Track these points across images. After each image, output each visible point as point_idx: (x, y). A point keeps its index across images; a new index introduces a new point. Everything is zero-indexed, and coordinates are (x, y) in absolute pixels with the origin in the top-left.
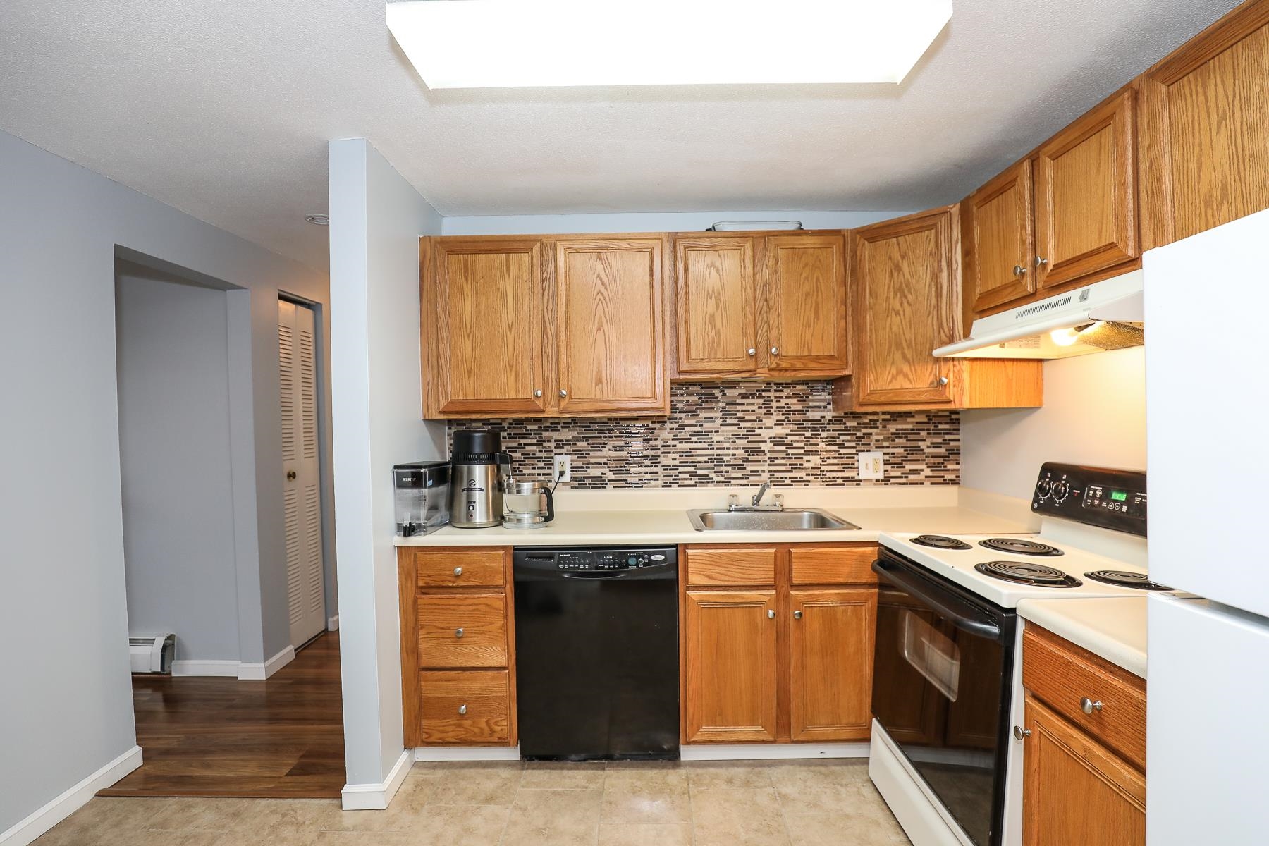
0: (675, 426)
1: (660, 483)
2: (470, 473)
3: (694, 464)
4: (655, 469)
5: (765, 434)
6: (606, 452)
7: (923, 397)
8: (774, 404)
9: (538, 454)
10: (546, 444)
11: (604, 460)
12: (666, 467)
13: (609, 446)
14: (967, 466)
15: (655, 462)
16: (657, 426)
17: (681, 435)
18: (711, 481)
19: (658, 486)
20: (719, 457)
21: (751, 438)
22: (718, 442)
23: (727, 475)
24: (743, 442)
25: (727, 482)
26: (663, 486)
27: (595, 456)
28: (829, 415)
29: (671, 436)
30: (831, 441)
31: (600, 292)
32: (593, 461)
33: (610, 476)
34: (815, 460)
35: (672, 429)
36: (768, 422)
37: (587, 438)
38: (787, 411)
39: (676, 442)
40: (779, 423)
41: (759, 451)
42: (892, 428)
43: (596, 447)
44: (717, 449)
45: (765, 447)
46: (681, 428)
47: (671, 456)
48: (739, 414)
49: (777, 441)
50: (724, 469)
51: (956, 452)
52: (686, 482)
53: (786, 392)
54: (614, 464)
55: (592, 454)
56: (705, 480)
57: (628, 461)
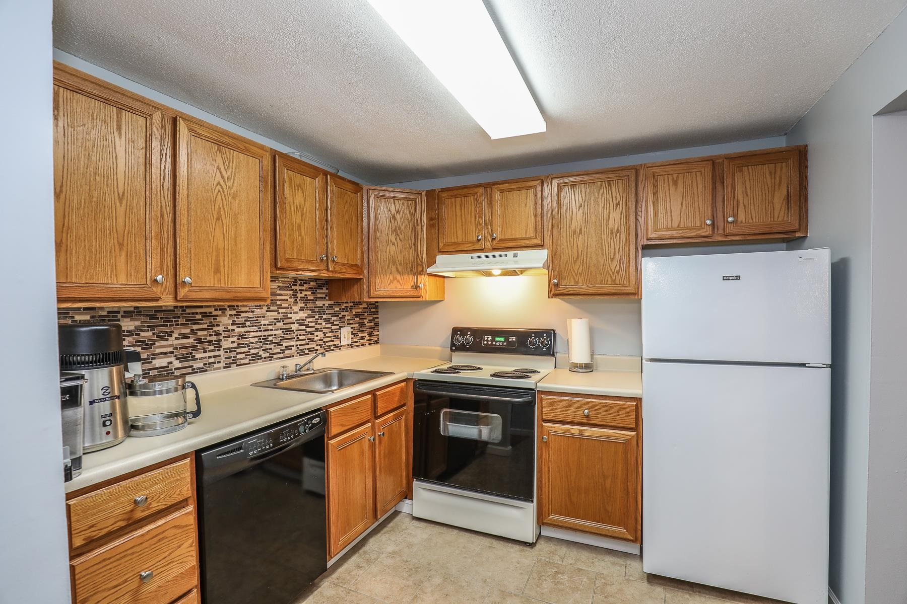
0: (234, 312)
1: (222, 365)
3: (248, 345)
4: (217, 353)
5: (295, 317)
6: (172, 341)
7: (408, 294)
8: (299, 295)
11: (171, 349)
12: (226, 350)
13: (176, 335)
14: (382, 333)
15: (218, 346)
16: (220, 313)
17: (237, 321)
18: (260, 357)
19: (219, 368)
20: (265, 338)
21: (286, 321)
22: (265, 325)
23: (271, 352)
24: (280, 325)
25: (271, 358)
26: (225, 368)
27: (160, 347)
28: (327, 303)
29: (231, 322)
30: (327, 321)
31: (219, 183)
32: (158, 351)
33: (177, 364)
34: (321, 334)
35: (231, 315)
36: (296, 308)
37: (151, 328)
38: (305, 300)
39: (234, 327)
40: (302, 309)
41: (289, 331)
42: (354, 311)
43: (163, 337)
44: (264, 331)
45: (294, 327)
46: (238, 314)
47: (231, 339)
48: (279, 303)
49: (301, 322)
50: (268, 347)
51: (377, 325)
52: (243, 362)
53: (305, 286)
54: (181, 352)
55: (157, 344)
56: (256, 358)
57: (194, 348)
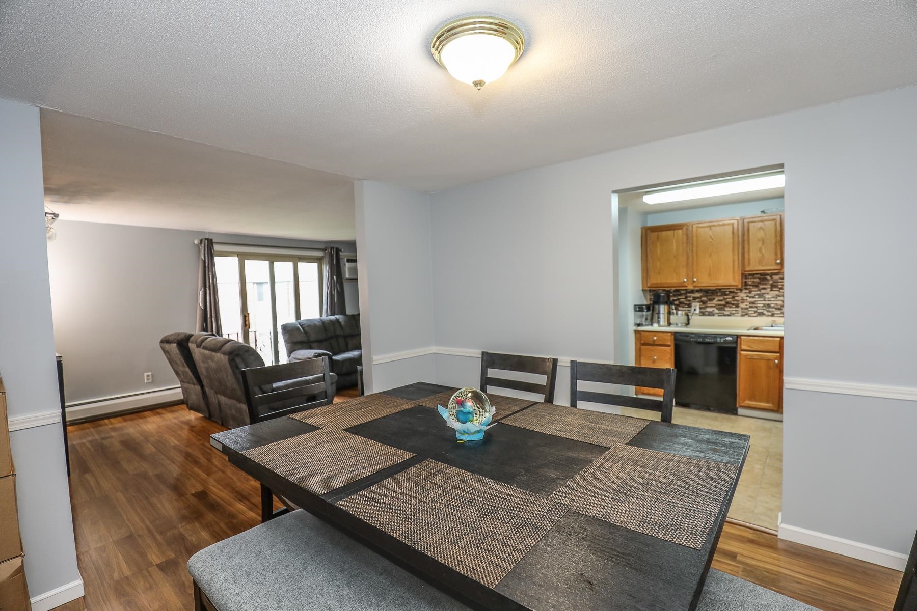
0: (747, 291)
1: (740, 314)
2: (659, 308)
3: (756, 307)
4: (737, 309)
6: (715, 302)
9: (685, 302)
10: (689, 299)
11: (714, 305)
12: (742, 309)
13: (716, 299)
15: (737, 306)
16: (739, 291)
17: (750, 295)
18: (764, 314)
19: (738, 316)
20: (769, 305)
22: (768, 298)
23: (773, 312)
25: (773, 315)
26: (741, 316)
27: (709, 303)
29: (746, 295)
31: (711, 242)
32: (709, 305)
33: (717, 311)
35: (746, 293)
37: (706, 296)
39: (748, 298)
43: (711, 300)
44: (768, 301)
46: (750, 292)
47: (745, 304)
48: (780, 286)
50: (771, 310)
52: (752, 315)
54: (718, 307)
55: (709, 302)
56: (761, 314)
57: (725, 306)
